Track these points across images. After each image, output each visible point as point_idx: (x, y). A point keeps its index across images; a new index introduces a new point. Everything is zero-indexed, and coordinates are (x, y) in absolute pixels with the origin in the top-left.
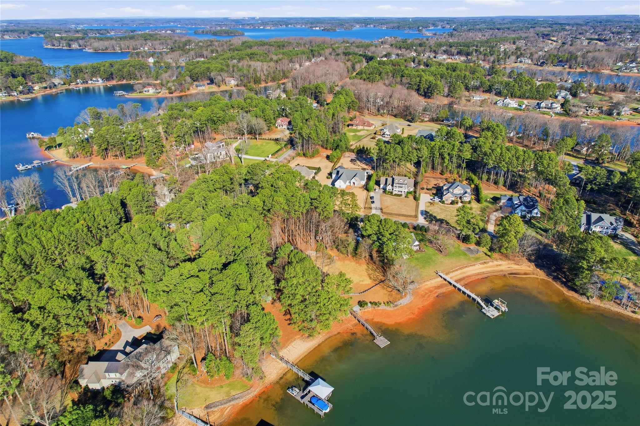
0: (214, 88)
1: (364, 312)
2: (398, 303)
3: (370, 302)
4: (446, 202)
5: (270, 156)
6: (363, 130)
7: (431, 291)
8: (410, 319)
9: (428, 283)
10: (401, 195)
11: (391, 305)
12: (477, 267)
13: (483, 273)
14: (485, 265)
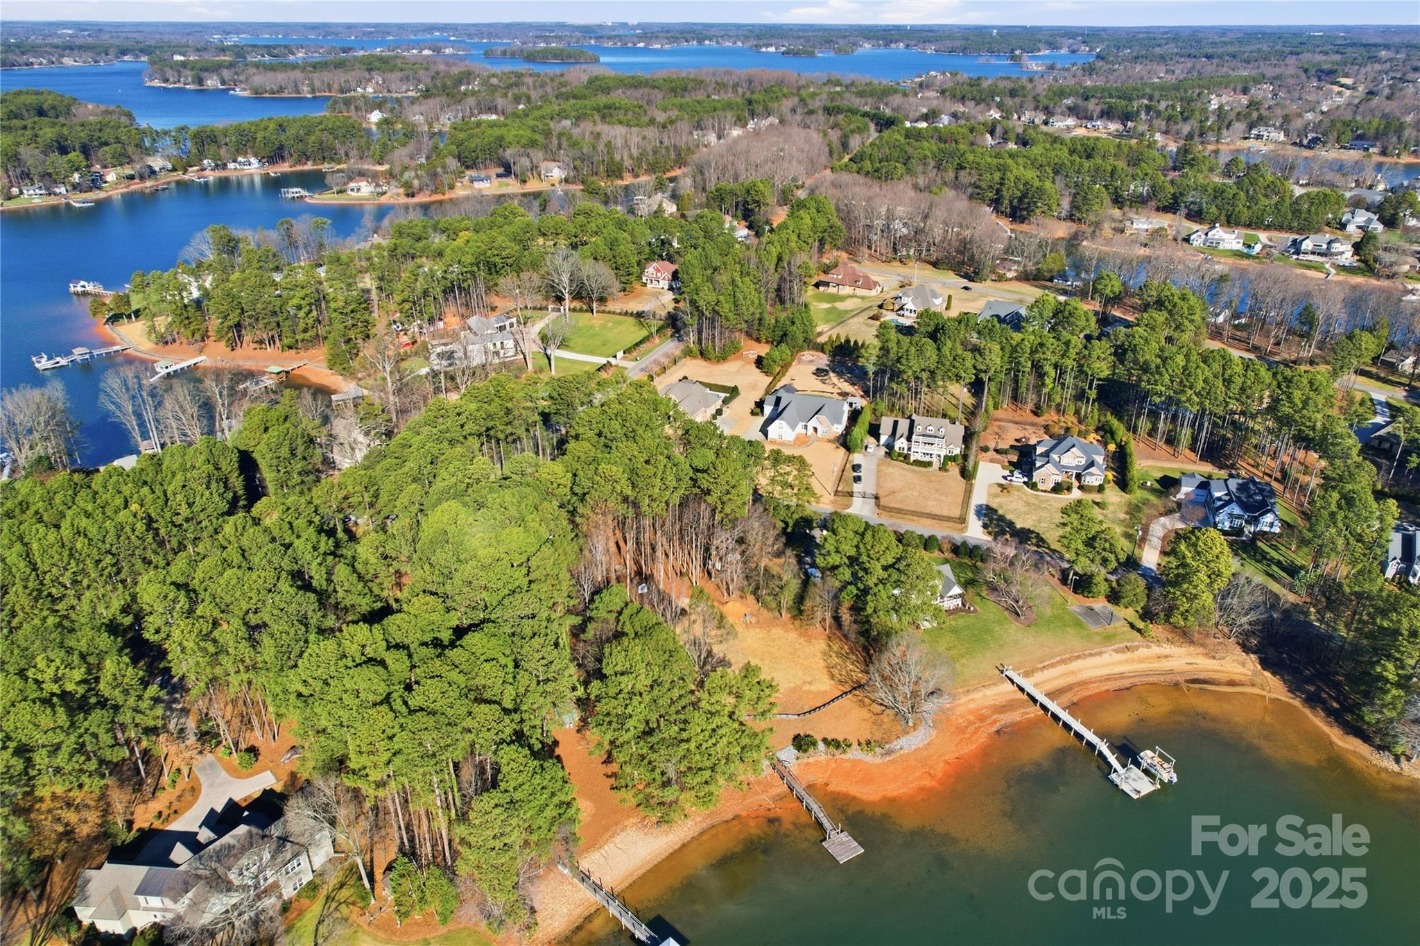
0: (511, 186)
1: (807, 764)
2: (896, 744)
3: (825, 740)
4: (1040, 486)
5: (620, 354)
6: (854, 296)
7: (982, 719)
8: (922, 789)
9: (977, 695)
10: (929, 464)
11: (878, 750)
12: (1106, 658)
13: (1121, 676)
14: (1129, 655)
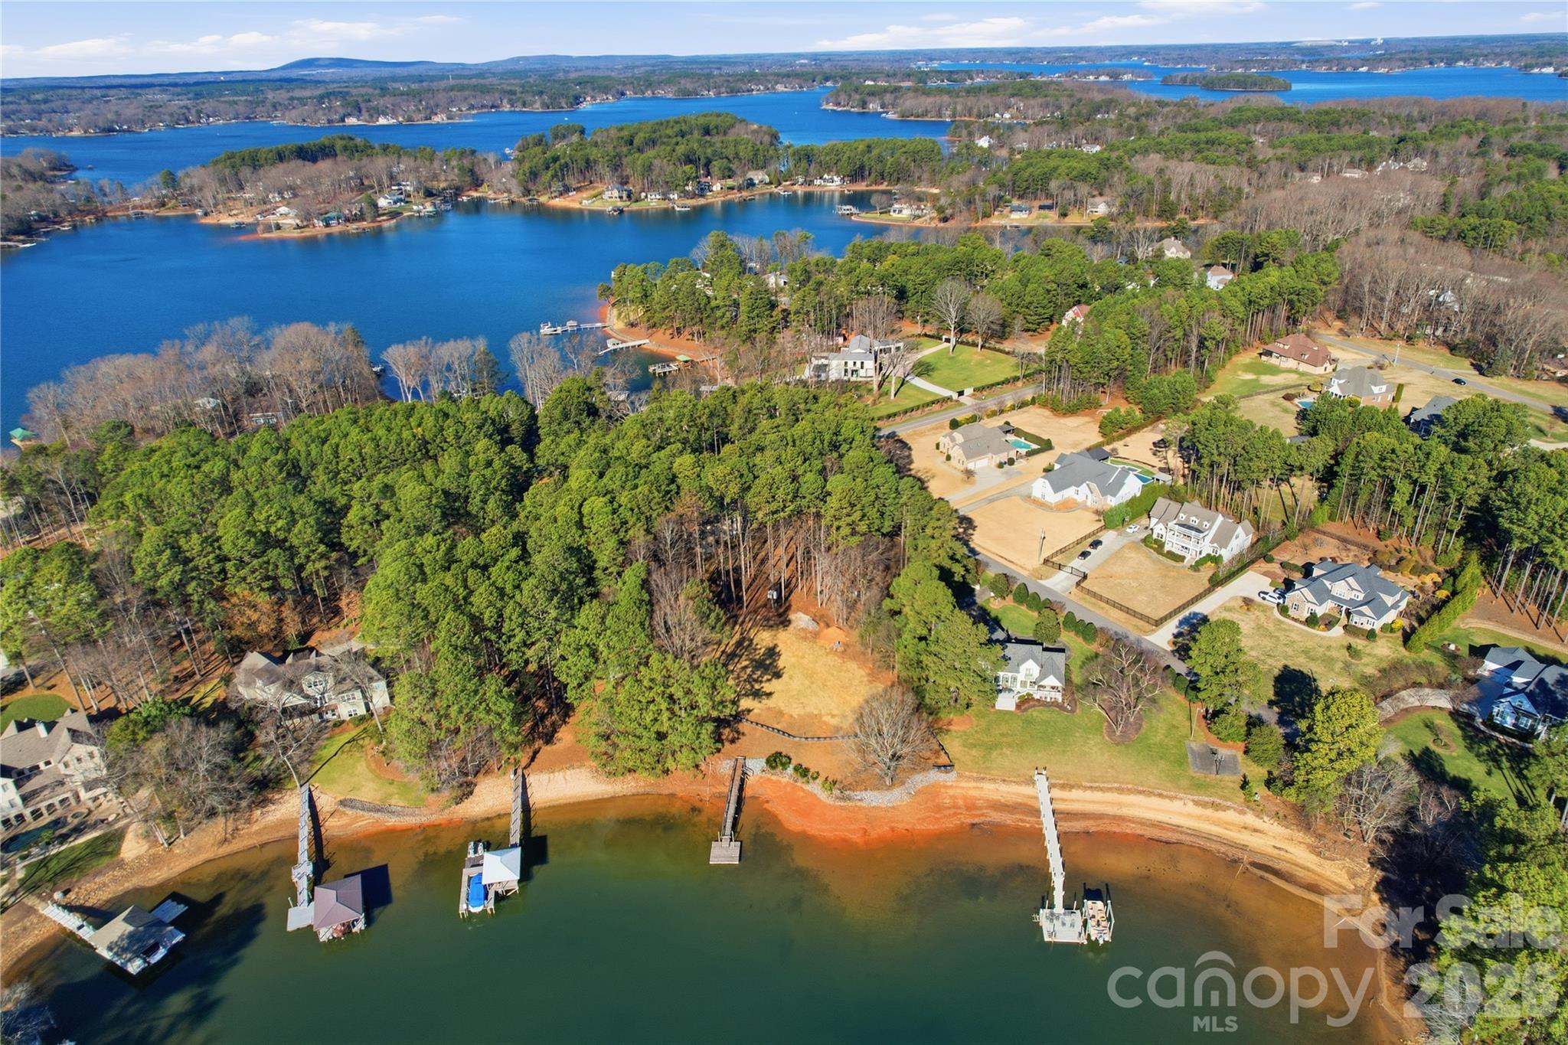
1: (769, 780)
2: (858, 794)
3: (797, 766)
5: (968, 391)
7: (971, 807)
8: (845, 841)
9: (988, 786)
10: (1182, 559)
11: (836, 792)
12: (1177, 805)
13: (1176, 828)
14: (1209, 812)
